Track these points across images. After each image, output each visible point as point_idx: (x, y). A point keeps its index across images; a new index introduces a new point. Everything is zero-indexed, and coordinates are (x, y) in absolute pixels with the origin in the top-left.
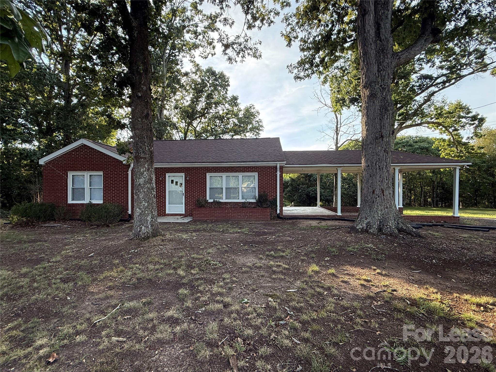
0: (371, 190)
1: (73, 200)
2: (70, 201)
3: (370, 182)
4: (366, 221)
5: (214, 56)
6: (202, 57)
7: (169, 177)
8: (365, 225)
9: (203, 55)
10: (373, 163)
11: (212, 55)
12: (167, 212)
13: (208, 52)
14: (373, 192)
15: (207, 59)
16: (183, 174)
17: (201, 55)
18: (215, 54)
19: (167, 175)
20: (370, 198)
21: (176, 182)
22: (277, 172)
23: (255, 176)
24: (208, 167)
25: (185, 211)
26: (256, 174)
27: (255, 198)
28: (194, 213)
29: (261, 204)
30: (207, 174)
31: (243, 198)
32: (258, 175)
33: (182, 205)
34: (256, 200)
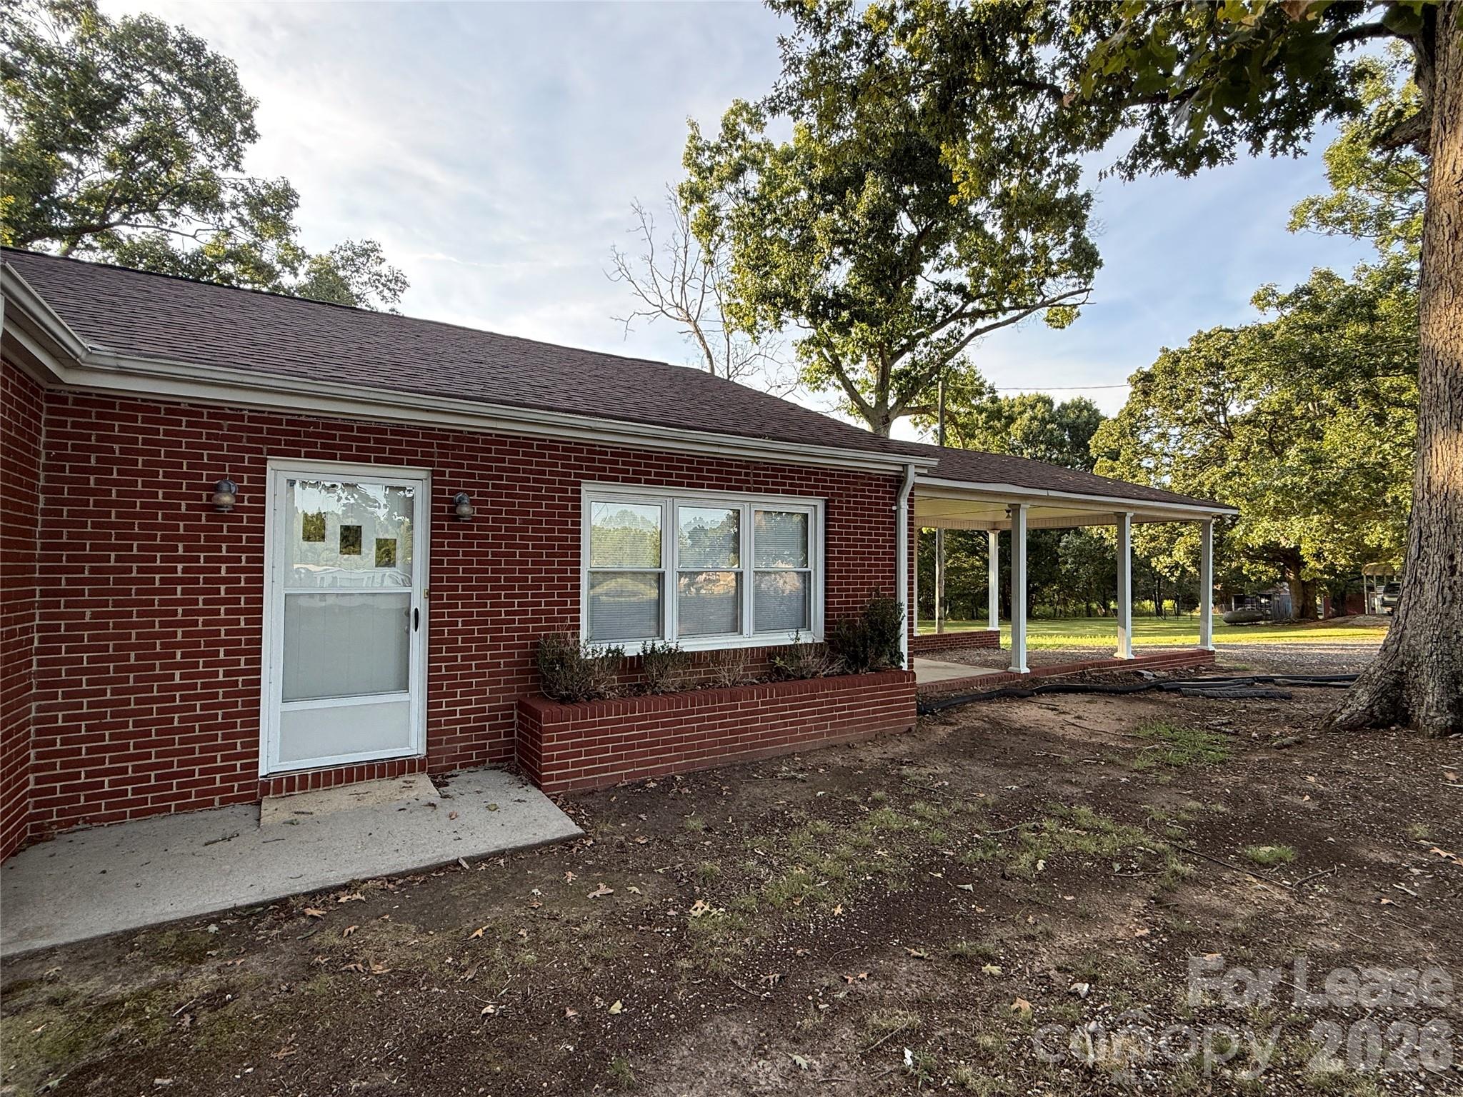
7: (290, 488)
12: (270, 762)
16: (417, 483)
19: (278, 472)
22: (896, 501)
23: (805, 516)
24: (591, 448)
25: (432, 740)
26: (814, 507)
27: (805, 623)
28: (552, 744)
29: (880, 654)
30: (586, 488)
31: (760, 628)
32: (827, 513)
33: (403, 697)
34: (814, 635)
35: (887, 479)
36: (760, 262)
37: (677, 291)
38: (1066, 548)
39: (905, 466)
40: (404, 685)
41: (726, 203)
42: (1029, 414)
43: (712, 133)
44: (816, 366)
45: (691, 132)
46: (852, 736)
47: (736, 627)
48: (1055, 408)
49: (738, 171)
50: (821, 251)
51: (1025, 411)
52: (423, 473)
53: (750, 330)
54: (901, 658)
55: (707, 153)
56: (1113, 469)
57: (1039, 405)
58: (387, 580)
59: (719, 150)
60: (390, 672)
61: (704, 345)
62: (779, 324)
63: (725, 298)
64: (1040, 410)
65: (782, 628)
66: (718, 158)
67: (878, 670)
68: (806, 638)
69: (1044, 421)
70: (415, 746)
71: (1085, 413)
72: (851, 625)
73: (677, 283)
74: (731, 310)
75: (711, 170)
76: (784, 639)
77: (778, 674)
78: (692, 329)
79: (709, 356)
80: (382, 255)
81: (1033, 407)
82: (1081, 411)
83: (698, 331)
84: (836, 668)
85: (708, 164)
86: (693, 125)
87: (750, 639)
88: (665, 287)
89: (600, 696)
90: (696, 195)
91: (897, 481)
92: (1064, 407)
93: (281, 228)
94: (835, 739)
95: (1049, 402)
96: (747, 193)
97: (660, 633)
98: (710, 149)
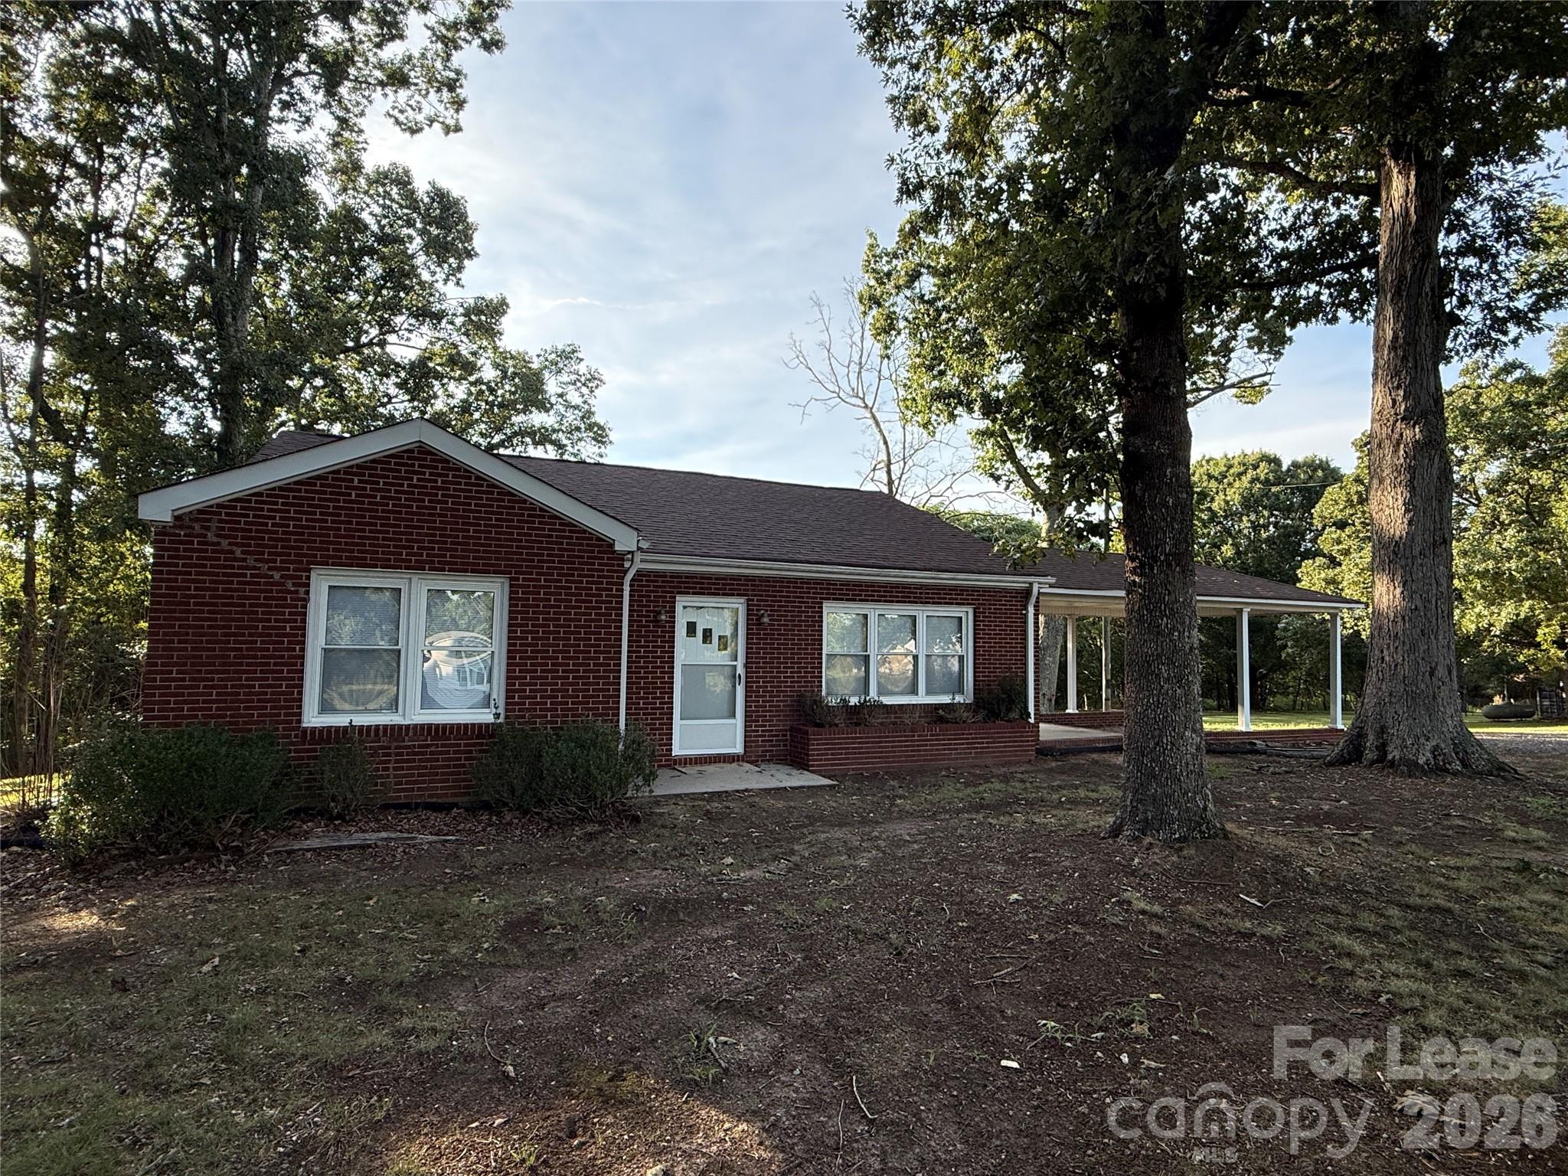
0: (1424, 668)
1: (326, 707)
2: (313, 718)
3: (1423, 647)
4: (1429, 746)
5: (452, 134)
6: (398, 122)
7: (686, 610)
8: (1428, 755)
9: (402, 118)
10: (1429, 602)
11: (447, 130)
12: (677, 751)
13: (427, 110)
14: (1432, 674)
15: (418, 136)
16: (739, 604)
17: (396, 113)
18: (458, 129)
19: (681, 601)
20: (1423, 686)
21: (705, 631)
22: (1026, 608)
23: (960, 618)
24: (829, 582)
25: (747, 743)
26: (966, 613)
27: (961, 691)
28: (815, 748)
29: (1009, 710)
30: (825, 605)
31: (929, 692)
32: (975, 616)
33: (732, 721)
34: (966, 697)
35: (1017, 591)
36: (934, 364)
37: (853, 377)
38: (1285, 629)
39: (1031, 584)
40: (733, 715)
41: (902, 305)
42: (1250, 474)
43: (890, 241)
44: (990, 455)
45: (869, 241)
46: (989, 761)
47: (914, 691)
48: (1284, 468)
49: (914, 276)
50: (991, 355)
51: (1245, 472)
52: (742, 600)
53: (925, 426)
54: (1029, 715)
55: (885, 259)
56: (1339, 542)
57: (1262, 465)
58: (722, 658)
59: (895, 256)
60: (725, 708)
61: (881, 431)
62: (952, 417)
63: (902, 392)
64: (1263, 470)
65: (944, 693)
66: (895, 262)
67: (1009, 721)
68: (959, 699)
69: (1267, 482)
70: (739, 749)
71: (1320, 473)
72: (990, 692)
73: (855, 368)
74: (907, 404)
75: (889, 275)
76: (945, 699)
77: (941, 720)
78: (869, 415)
79: (886, 443)
80: (580, 355)
81: (1255, 467)
82: (1315, 470)
83: (874, 417)
84: (980, 717)
85: (886, 269)
86: (871, 235)
87: (922, 698)
88: (841, 371)
89: (836, 725)
90: (876, 301)
91: (1027, 593)
92: (1296, 465)
93: (490, 332)
94: (977, 762)
95: (1276, 461)
96: (923, 296)
97: (867, 693)
98: (887, 255)
